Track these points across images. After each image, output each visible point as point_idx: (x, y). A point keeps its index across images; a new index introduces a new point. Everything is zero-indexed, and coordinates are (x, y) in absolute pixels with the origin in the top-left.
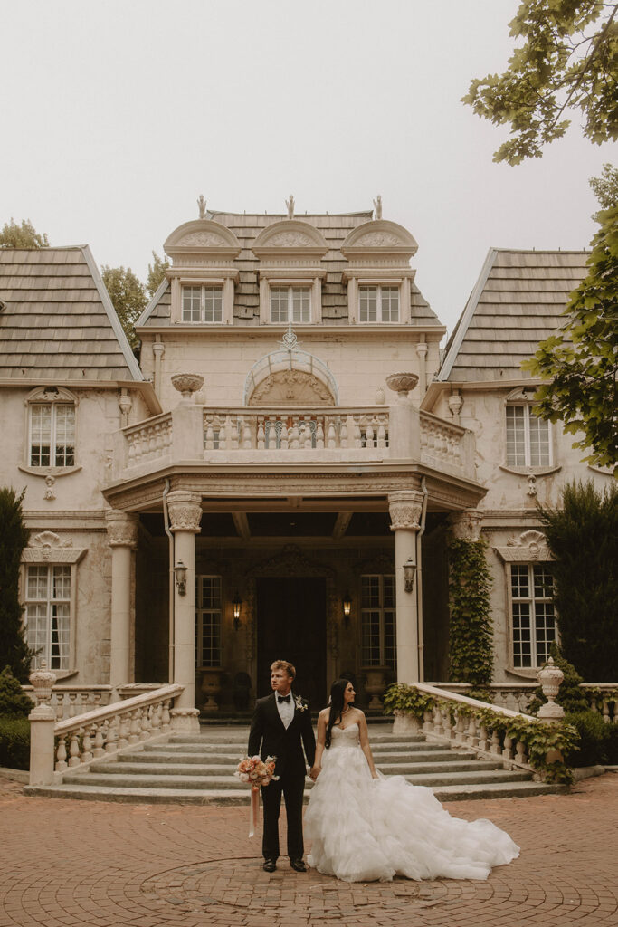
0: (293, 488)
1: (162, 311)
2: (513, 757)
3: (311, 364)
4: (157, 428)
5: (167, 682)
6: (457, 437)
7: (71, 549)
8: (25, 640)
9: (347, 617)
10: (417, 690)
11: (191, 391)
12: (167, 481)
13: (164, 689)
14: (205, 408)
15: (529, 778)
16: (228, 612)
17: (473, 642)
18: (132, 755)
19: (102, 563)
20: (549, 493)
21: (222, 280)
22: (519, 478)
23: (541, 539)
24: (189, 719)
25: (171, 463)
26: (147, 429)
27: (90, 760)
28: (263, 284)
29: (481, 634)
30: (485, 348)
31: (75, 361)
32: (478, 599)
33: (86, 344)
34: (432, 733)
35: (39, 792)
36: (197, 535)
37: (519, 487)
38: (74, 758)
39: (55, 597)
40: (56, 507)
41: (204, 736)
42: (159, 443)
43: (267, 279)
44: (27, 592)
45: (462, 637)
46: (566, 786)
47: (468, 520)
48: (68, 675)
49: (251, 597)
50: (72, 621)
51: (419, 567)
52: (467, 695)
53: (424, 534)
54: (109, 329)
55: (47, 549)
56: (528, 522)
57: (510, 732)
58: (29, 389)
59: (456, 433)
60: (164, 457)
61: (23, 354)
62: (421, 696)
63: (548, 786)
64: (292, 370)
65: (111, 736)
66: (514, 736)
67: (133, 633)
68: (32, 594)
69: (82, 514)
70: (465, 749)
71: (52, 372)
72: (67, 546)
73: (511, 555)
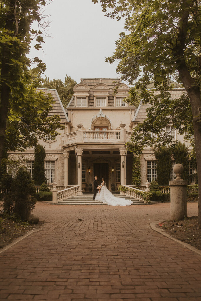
1: (72, 104)
2: (141, 199)
3: (105, 116)
4: (73, 134)
8: (46, 177)
9: (113, 172)
10: (124, 187)
11: (80, 127)
12: (76, 146)
13: (76, 186)
14: (83, 131)
15: (143, 202)
16: (88, 171)
17: (137, 177)
18: (70, 198)
19: (62, 161)
21: (86, 97)
23: (154, 156)
24: (80, 192)
25: (77, 142)
26: (71, 134)
27: (63, 199)
28: (95, 98)
30: (143, 114)
32: (138, 169)
34: (127, 194)
35: (55, 204)
36: (82, 156)
38: (60, 198)
39: (51, 168)
40: (51, 149)
42: (74, 138)
43: (96, 96)
45: (135, 176)
46: (150, 204)
49: (92, 168)
50: (55, 173)
51: (125, 163)
52: (135, 188)
53: (126, 156)
54: (61, 110)
55: (49, 158)
56: (151, 152)
57: (140, 194)
60: (75, 140)
63: (146, 203)
64: (101, 117)
65: (64, 195)
68: (46, 167)
69: (57, 150)
70: (133, 197)
72: (54, 157)
73: (147, 159)
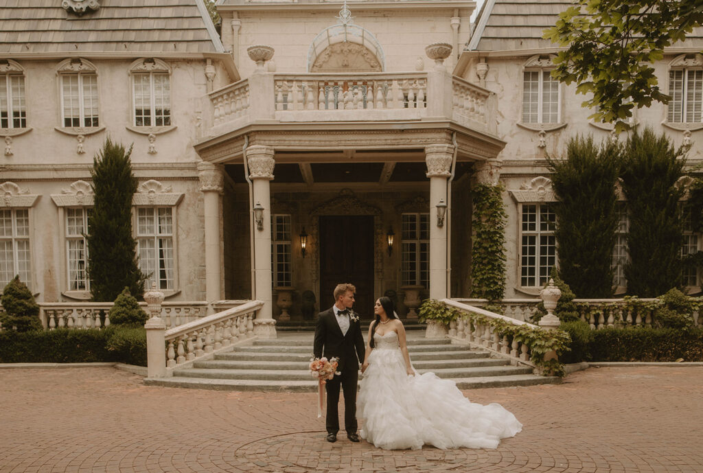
0: (349, 142)
2: (518, 356)
3: (363, 37)
4: (237, 92)
5: (250, 299)
6: (483, 99)
7: (171, 194)
8: (139, 267)
9: (390, 247)
10: (445, 304)
11: (264, 60)
12: (245, 137)
13: (249, 304)
14: (275, 75)
15: (530, 372)
16: (297, 244)
17: (490, 266)
18: (225, 354)
19: (196, 204)
20: (556, 146)
22: (531, 134)
23: (548, 184)
24: (268, 327)
25: (249, 122)
26: (228, 94)
27: (193, 358)
29: (497, 260)
30: (508, 21)
31: (167, 36)
32: (495, 233)
33: (176, 21)
34: (455, 337)
35: (155, 383)
36: (271, 182)
37: (532, 141)
38: (181, 357)
39: (160, 232)
40: (159, 160)
41: (280, 340)
42: (238, 105)
44: (138, 229)
45: (481, 263)
46: (559, 377)
47: (489, 168)
48: (173, 293)
49: (315, 232)
50: (175, 252)
51: (449, 207)
52: (484, 308)
53: (454, 180)
54: (194, 7)
55: (152, 194)
56: (538, 170)
57: (517, 337)
58: (131, 60)
59: (481, 94)
60: (243, 117)
61: (125, 30)
62: (448, 309)
63: (545, 377)
64: (347, 41)
65: (209, 340)
66: (520, 340)
67: (222, 260)
68: (142, 230)
69: (179, 166)
70: (482, 349)
71: (149, 46)
72: (168, 192)
73: (523, 197)
